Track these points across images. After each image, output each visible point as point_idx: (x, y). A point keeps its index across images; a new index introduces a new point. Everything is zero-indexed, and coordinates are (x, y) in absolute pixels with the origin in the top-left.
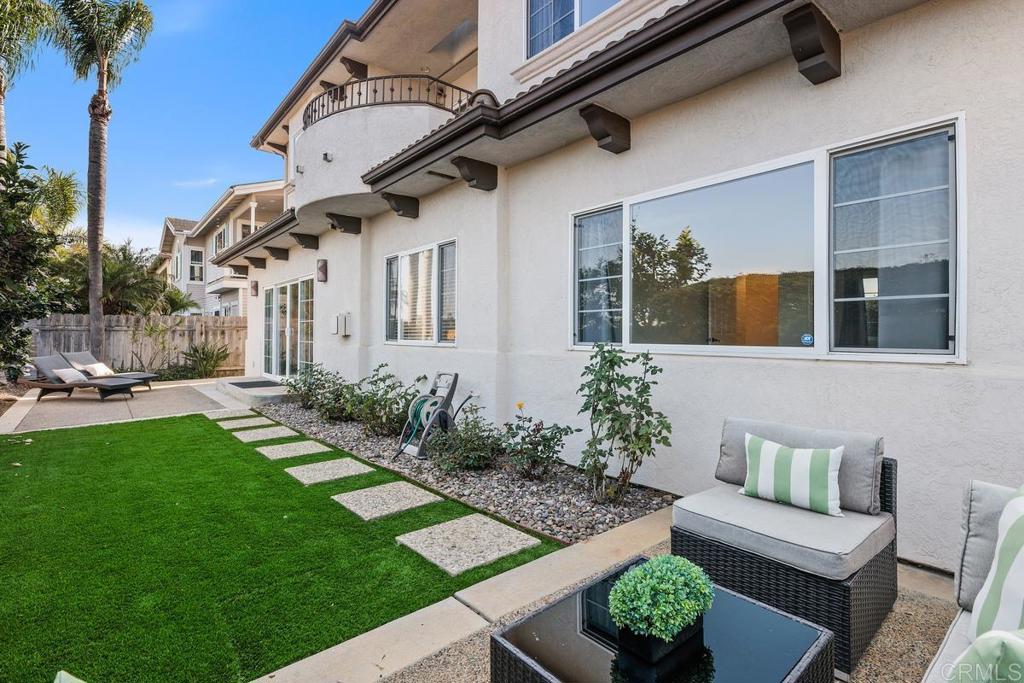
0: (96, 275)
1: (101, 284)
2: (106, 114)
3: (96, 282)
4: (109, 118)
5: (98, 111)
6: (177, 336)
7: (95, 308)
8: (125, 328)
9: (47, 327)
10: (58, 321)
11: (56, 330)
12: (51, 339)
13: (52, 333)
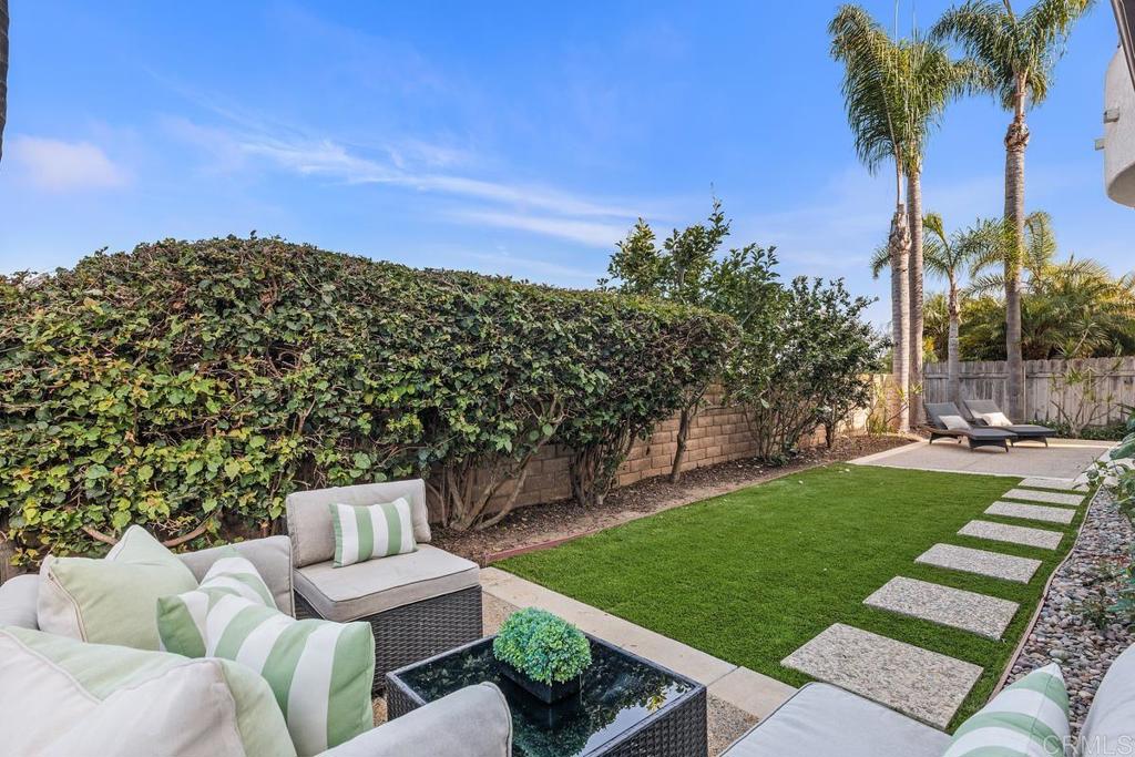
0: (1013, 318)
1: (1018, 328)
2: (1021, 141)
3: (1014, 325)
4: (1026, 142)
5: (1014, 140)
6: (1121, 383)
7: (1012, 353)
8: (1049, 375)
9: (971, 375)
10: (981, 369)
11: (979, 378)
12: (974, 387)
13: (975, 381)
